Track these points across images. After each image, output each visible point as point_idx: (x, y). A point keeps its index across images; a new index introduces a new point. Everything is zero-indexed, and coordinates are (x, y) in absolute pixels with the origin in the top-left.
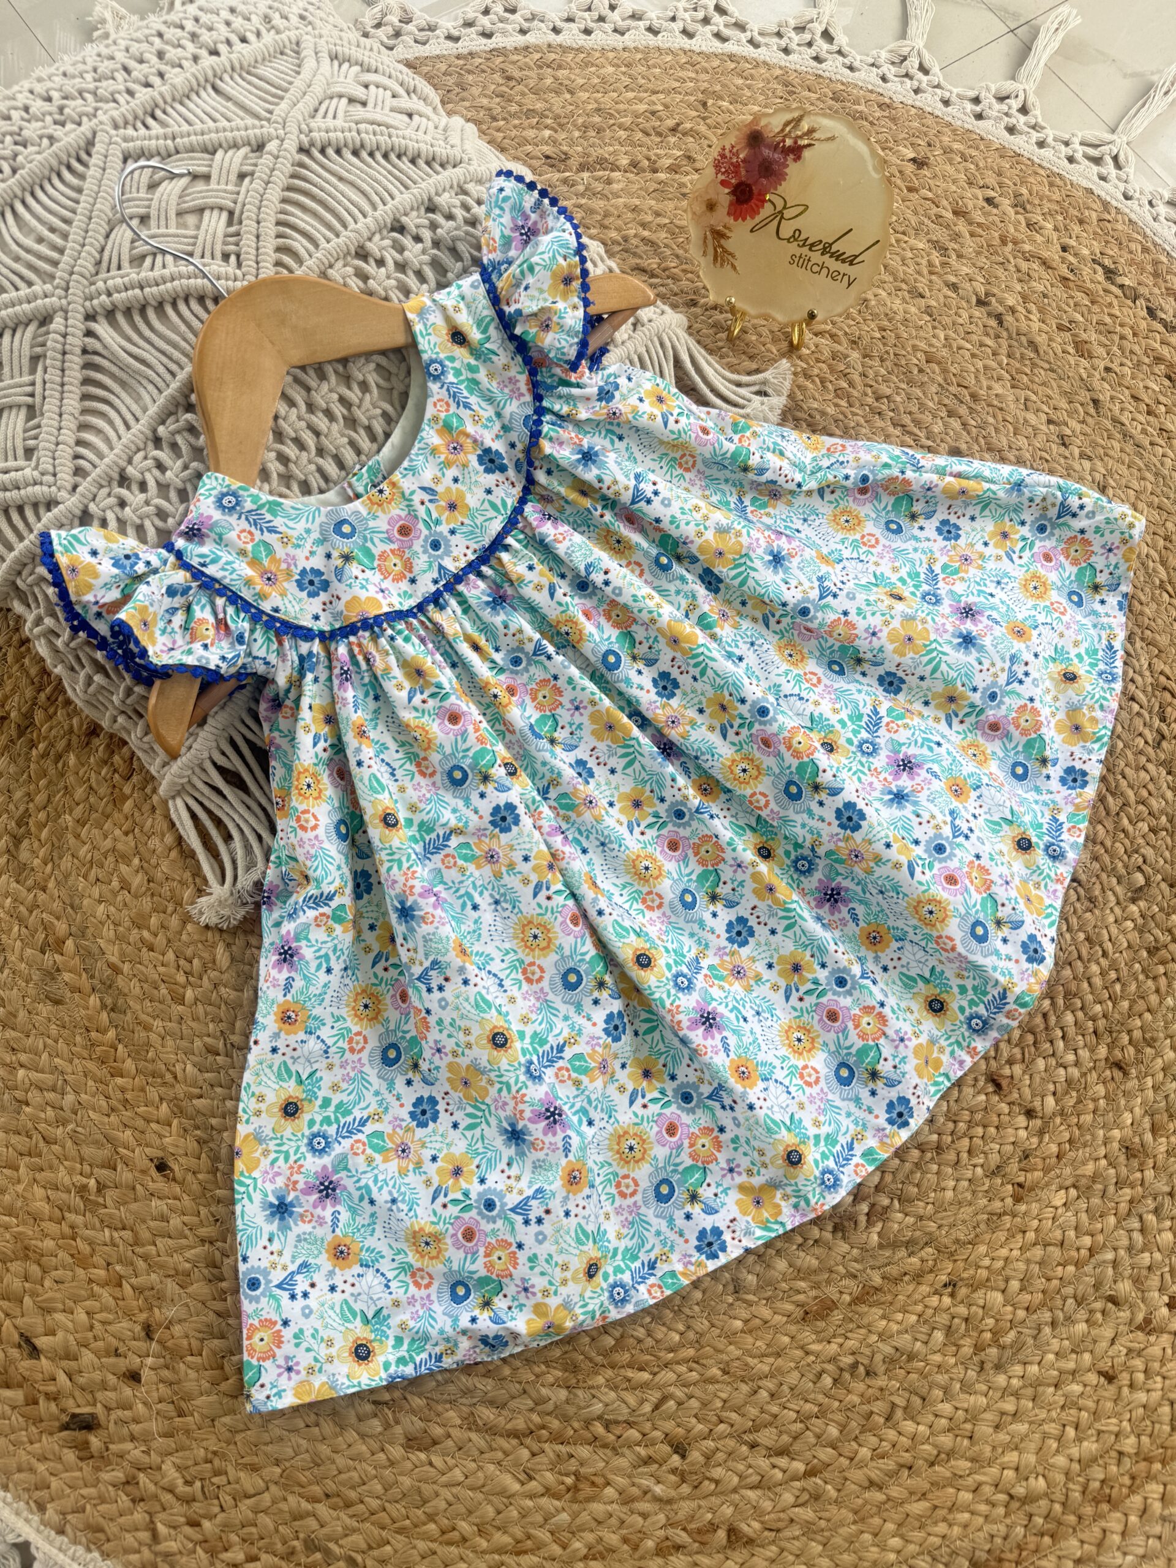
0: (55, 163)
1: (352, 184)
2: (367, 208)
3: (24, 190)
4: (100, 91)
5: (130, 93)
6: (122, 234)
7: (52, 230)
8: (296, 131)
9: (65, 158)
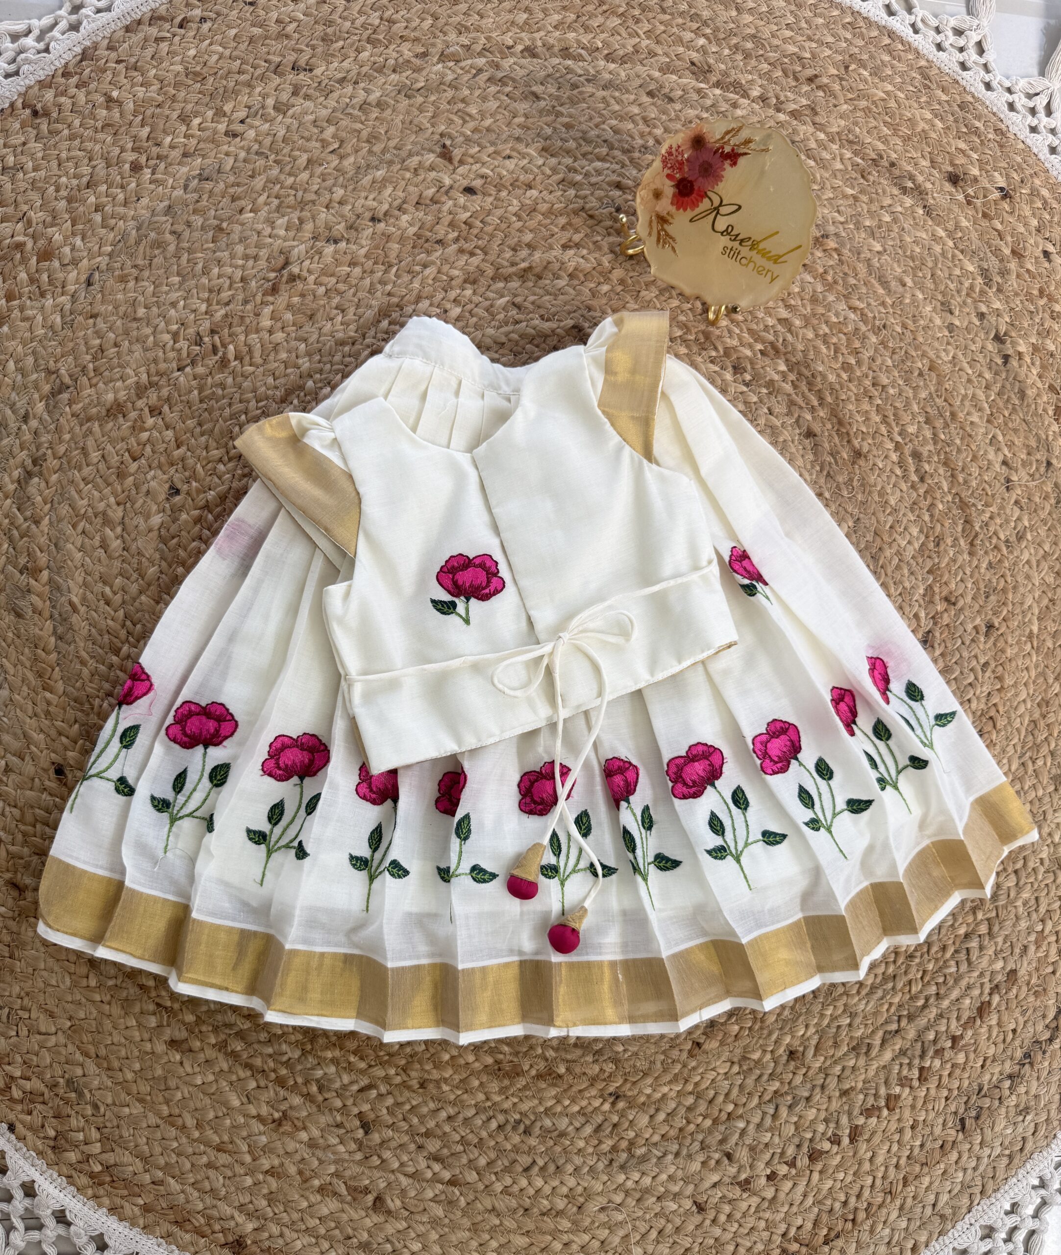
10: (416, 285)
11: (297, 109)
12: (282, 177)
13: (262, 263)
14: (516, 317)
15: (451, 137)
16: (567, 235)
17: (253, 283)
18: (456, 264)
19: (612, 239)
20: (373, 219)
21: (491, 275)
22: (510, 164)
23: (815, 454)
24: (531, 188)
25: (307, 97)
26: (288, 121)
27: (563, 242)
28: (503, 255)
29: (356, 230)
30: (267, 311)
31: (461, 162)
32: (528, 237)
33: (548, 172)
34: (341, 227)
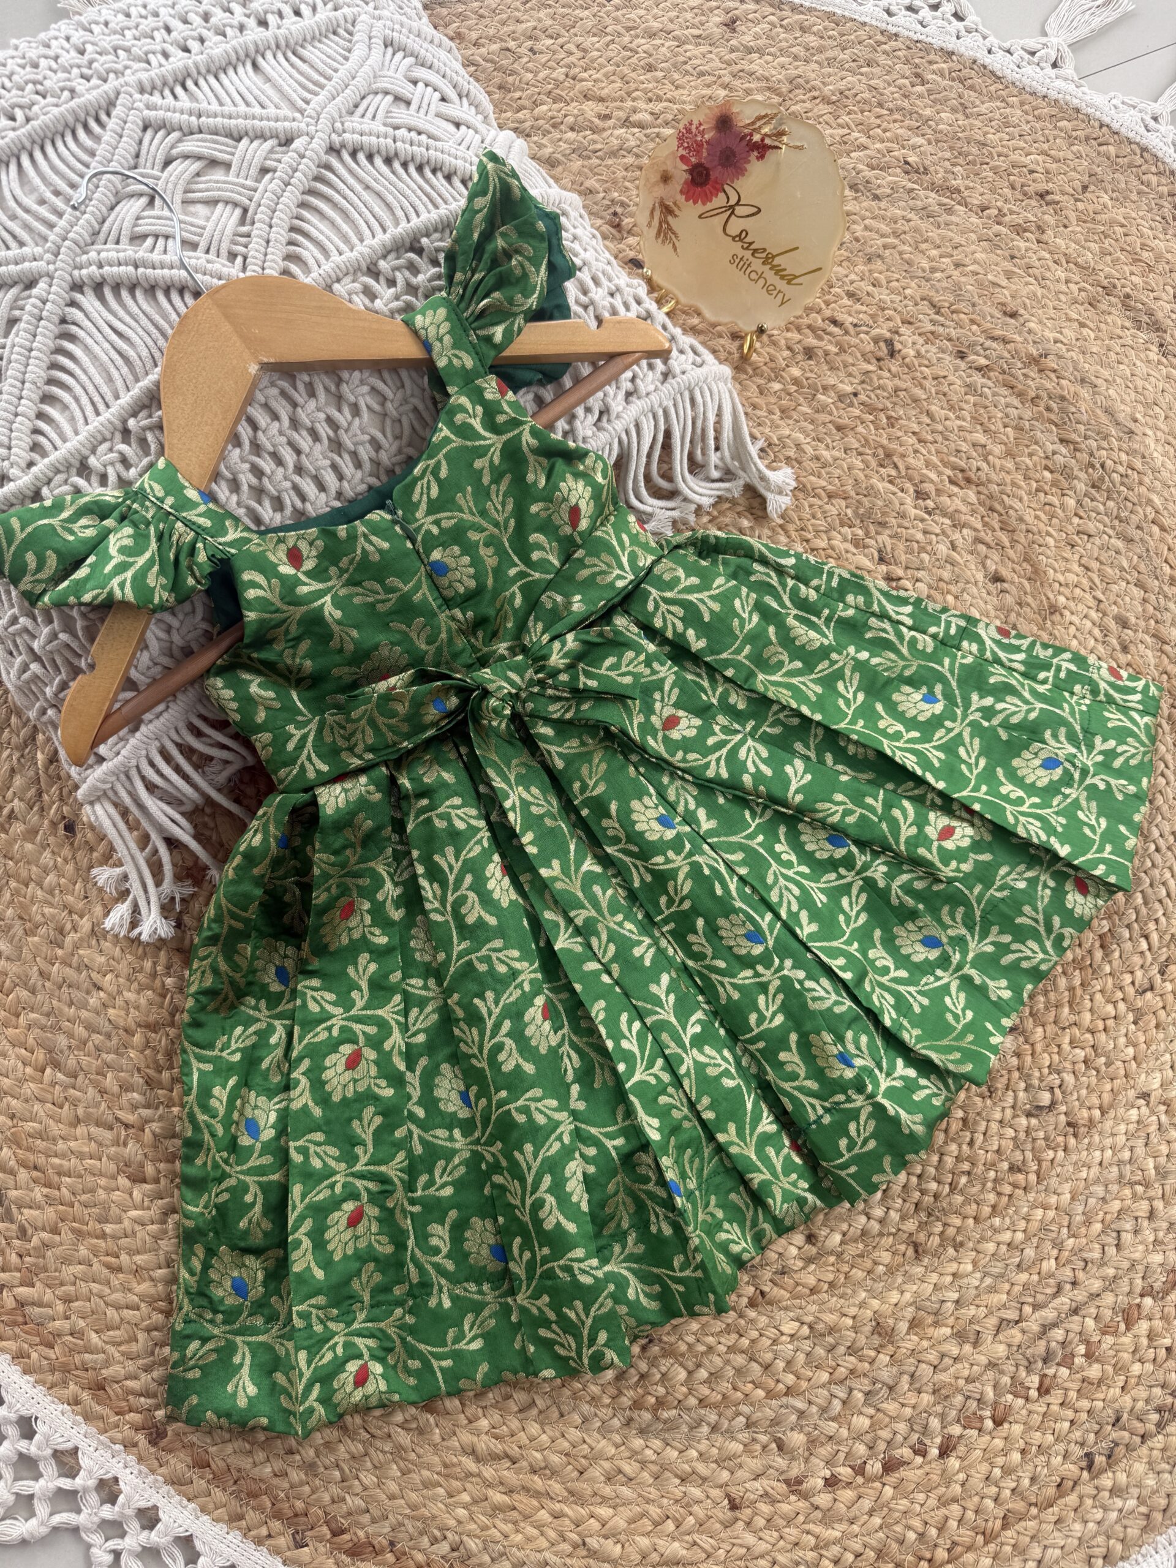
0: (71, 120)
1: (378, 195)
2: (388, 223)
3: (33, 142)
4: (134, 50)
5: (166, 55)
6: (130, 209)
7: (57, 193)
8: (328, 130)
9: (82, 115)
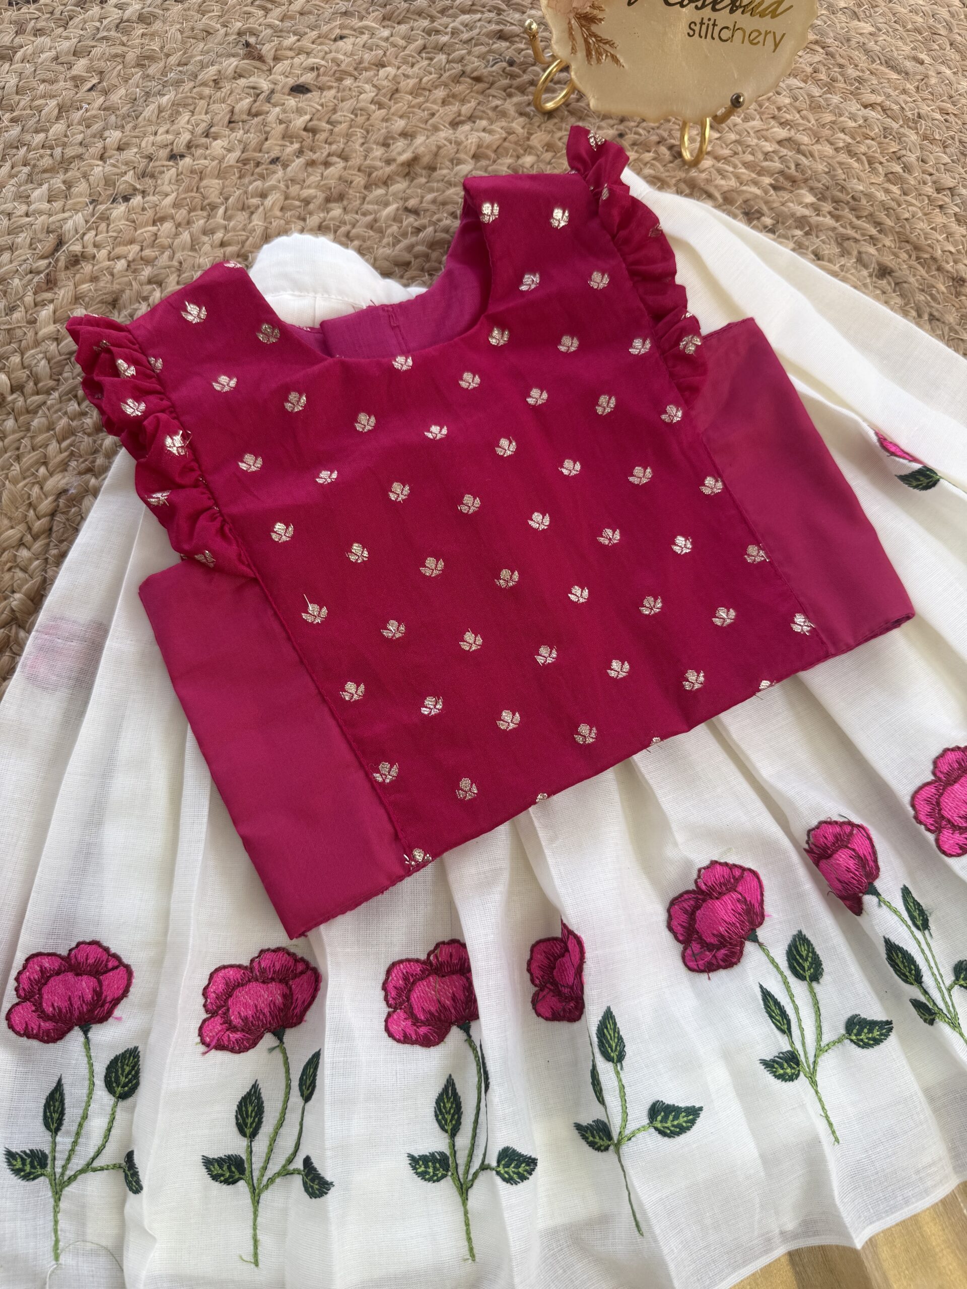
10: (257, 222)
11: (29, 49)
12: (27, 137)
13: (24, 253)
14: (416, 224)
15: (253, 33)
16: (454, 108)
17: (16, 281)
18: (308, 183)
19: (515, 100)
20: (173, 157)
21: (363, 182)
22: (346, 45)
23: (902, 296)
24: (383, 66)
25: (38, 32)
26: (17, 66)
27: (449, 119)
28: (371, 155)
29: (152, 176)
30: (45, 313)
31: (276, 59)
32: (399, 124)
33: (402, 43)
34: (129, 177)
